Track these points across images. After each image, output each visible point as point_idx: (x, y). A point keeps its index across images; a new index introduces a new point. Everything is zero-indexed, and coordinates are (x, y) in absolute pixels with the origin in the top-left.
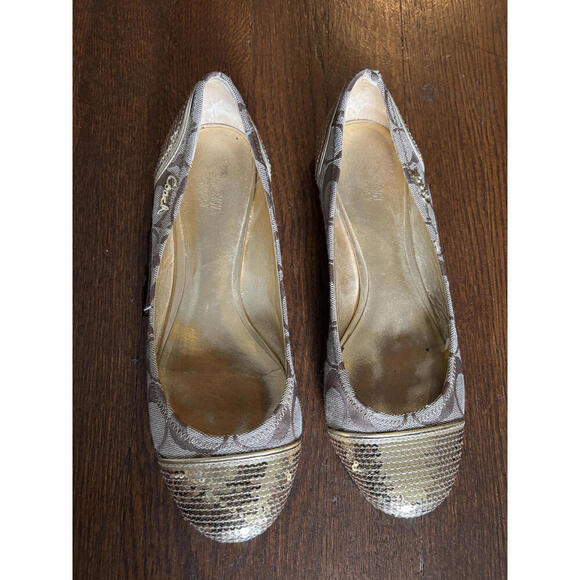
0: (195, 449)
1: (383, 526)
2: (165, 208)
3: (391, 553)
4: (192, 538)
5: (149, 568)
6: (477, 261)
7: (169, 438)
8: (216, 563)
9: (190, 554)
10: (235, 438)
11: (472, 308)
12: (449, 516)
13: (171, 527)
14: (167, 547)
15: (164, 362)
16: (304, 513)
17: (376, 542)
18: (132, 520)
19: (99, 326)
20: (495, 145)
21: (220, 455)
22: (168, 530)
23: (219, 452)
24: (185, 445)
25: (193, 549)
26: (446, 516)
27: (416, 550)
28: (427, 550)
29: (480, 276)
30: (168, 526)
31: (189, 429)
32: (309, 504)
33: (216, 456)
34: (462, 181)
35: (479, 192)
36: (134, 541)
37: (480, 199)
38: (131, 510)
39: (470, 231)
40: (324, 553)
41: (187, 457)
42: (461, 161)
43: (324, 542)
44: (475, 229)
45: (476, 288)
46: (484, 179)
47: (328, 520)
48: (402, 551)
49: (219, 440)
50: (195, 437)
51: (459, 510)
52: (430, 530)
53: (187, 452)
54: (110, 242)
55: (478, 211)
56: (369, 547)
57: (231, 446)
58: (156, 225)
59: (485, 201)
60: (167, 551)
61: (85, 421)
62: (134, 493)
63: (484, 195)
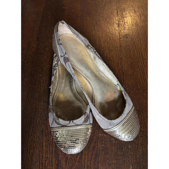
0: (61, 125)
1: (118, 154)
2: (56, 62)
3: (121, 163)
4: (60, 155)
5: (46, 164)
6: (143, 78)
7: (54, 122)
8: (66, 164)
9: (59, 160)
10: (73, 121)
11: (142, 90)
12: (139, 152)
13: (54, 152)
14: (52, 158)
15: (54, 103)
16: (94, 149)
17: (116, 160)
18: (42, 149)
19: (37, 94)
20: (145, 48)
21: (68, 126)
22: (53, 153)
23: (68, 125)
24: (58, 124)
25: (60, 159)
26: (138, 152)
27: (129, 162)
28: (133, 163)
29: (144, 81)
30: (53, 151)
31: (60, 119)
32: (95, 147)
33: (67, 126)
34: (137, 57)
35: (142, 60)
36: (42, 155)
37: (142, 62)
38: (42, 146)
39: (140, 70)
40: (100, 162)
41: (59, 127)
42: (136, 52)
43: (100, 159)
44: (141, 69)
45: (143, 85)
46: (143, 57)
47: (101, 152)
48: (125, 163)
49: (68, 122)
50: (61, 121)
51: (142, 150)
52: (133, 156)
53: (59, 126)
54: (41, 73)
55: (142, 65)
56: (114, 161)
57: (72, 124)
58: (53, 67)
59: (144, 62)
60: (52, 159)
61: (31, 120)
62: (43, 141)
63: (143, 61)
